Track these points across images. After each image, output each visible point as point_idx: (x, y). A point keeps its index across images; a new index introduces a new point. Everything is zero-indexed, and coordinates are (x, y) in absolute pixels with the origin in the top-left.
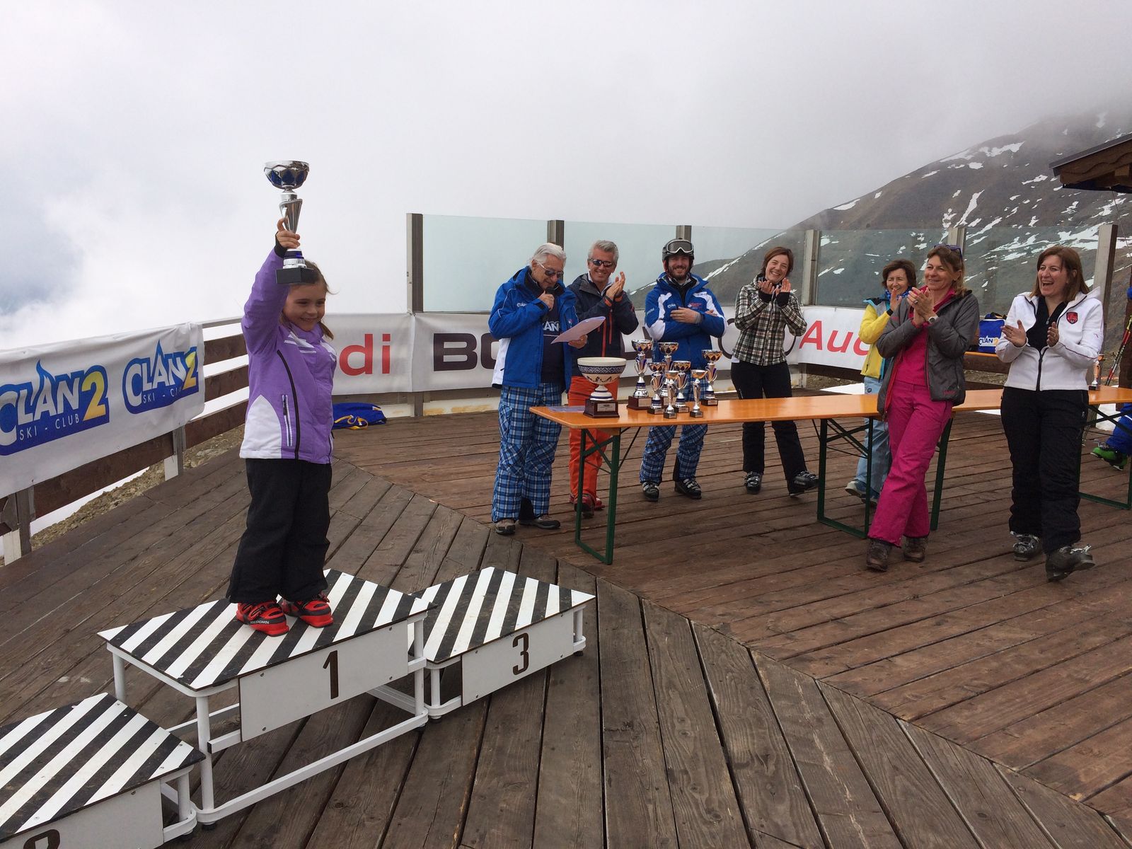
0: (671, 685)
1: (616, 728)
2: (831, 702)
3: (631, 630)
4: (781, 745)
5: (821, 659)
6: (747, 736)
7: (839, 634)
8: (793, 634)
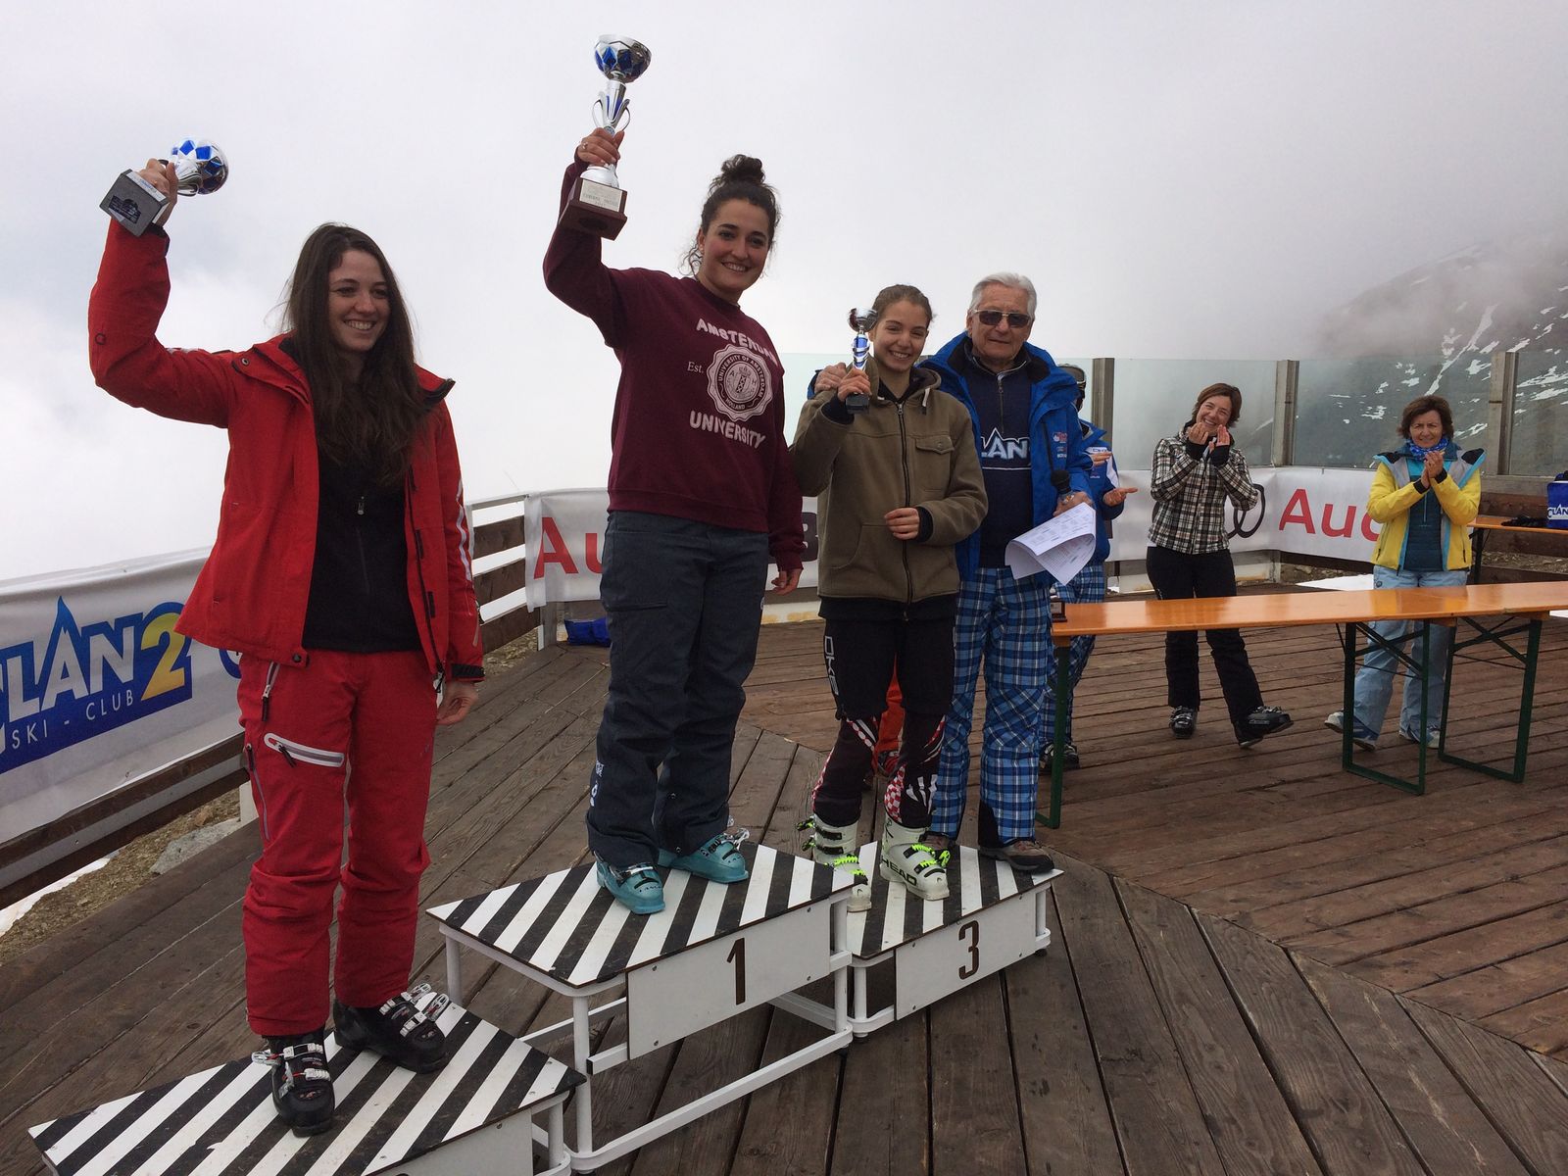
0: (1183, 998)
1: (1118, 1057)
2: (1425, 1027)
3: (1108, 921)
4: (1365, 1087)
5: (1396, 965)
6: (1311, 1072)
7: (1415, 931)
8: (1346, 929)
